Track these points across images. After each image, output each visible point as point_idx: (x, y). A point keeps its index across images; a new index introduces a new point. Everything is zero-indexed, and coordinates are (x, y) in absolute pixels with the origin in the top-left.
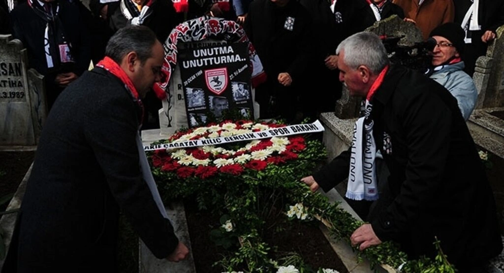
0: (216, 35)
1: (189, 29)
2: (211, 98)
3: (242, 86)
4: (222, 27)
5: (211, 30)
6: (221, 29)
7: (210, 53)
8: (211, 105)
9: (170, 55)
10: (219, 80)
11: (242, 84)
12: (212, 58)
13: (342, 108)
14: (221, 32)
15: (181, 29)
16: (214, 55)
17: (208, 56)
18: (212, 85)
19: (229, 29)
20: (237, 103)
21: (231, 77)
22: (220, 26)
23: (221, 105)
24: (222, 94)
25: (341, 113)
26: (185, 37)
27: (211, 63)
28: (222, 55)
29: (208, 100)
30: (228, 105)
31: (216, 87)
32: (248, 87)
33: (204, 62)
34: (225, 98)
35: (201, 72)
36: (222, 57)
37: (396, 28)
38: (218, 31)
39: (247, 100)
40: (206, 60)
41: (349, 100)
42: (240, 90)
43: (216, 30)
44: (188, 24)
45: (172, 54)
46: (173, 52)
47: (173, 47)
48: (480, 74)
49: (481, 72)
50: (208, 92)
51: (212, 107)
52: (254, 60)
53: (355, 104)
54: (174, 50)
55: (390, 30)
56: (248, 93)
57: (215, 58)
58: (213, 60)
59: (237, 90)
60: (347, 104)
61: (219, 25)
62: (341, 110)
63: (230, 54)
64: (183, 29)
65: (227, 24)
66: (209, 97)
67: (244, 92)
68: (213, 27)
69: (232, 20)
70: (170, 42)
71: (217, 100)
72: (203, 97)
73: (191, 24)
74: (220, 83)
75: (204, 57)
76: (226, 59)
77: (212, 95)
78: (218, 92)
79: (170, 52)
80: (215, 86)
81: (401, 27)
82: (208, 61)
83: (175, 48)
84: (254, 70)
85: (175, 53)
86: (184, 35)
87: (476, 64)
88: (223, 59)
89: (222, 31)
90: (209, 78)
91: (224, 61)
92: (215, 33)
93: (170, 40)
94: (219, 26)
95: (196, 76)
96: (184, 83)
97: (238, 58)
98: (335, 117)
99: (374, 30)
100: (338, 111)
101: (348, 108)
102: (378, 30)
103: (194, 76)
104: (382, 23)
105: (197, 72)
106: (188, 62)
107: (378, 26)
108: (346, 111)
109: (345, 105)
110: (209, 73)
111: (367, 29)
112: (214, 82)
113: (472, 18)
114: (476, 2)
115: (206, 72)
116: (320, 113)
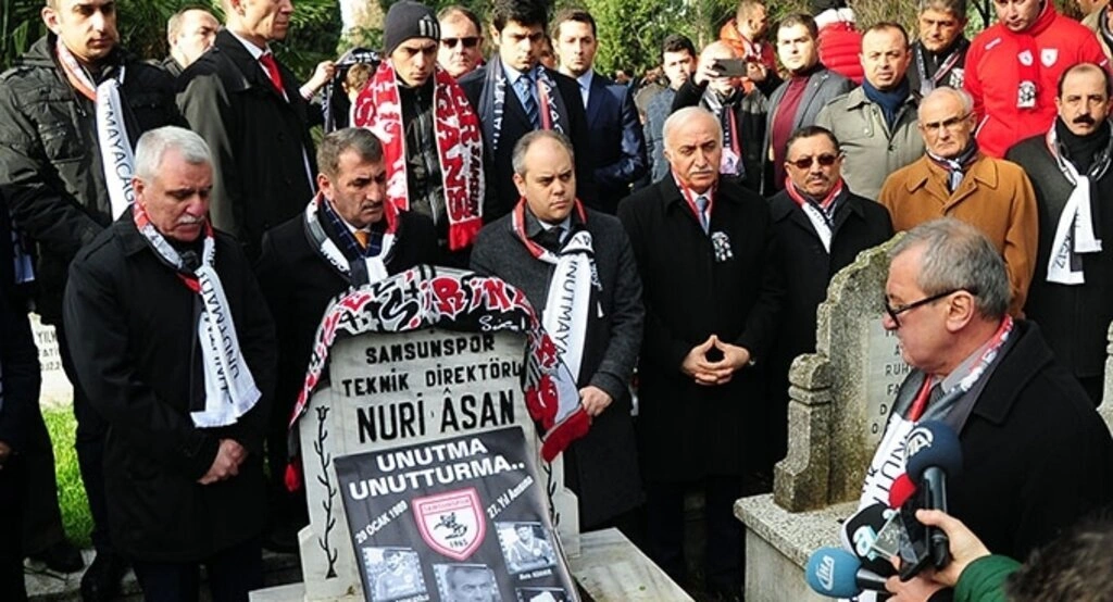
0: (453, 317)
2: (441, 570)
3: (527, 532)
7: (424, 458)
8: (444, 588)
10: (458, 521)
11: (528, 526)
12: (432, 471)
13: (793, 484)
16: (435, 463)
17: (418, 467)
18: (439, 537)
19: (488, 301)
20: (522, 577)
21: (492, 511)
22: (465, 293)
23: (473, 587)
24: (473, 557)
25: (792, 497)
27: (430, 482)
28: (458, 461)
29: (433, 575)
30: (495, 585)
31: (452, 540)
33: (408, 480)
34: (484, 565)
35: (401, 507)
36: (457, 467)
40: (413, 476)
41: (810, 462)
42: (525, 542)
43: (453, 305)
50: (429, 557)
51: (446, 593)
53: (828, 469)
56: (550, 549)
57: (439, 470)
58: (434, 476)
59: (516, 544)
60: (807, 471)
62: (791, 490)
63: (479, 457)
65: (481, 287)
66: (435, 567)
67: (536, 547)
68: (444, 297)
71: (460, 574)
72: (415, 570)
74: (462, 529)
75: (407, 469)
76: (471, 469)
77: (445, 562)
78: (460, 552)
80: (447, 538)
82: (421, 479)
88: (461, 471)
89: (469, 303)
90: (427, 518)
91: (464, 475)
95: (389, 516)
96: (358, 536)
97: (501, 463)
98: (777, 507)
99: (860, 276)
100: (782, 491)
101: (810, 481)
102: (869, 273)
103: (385, 517)
104: (877, 256)
105: (391, 508)
106: (363, 484)
107: (867, 264)
108: (805, 490)
109: (800, 475)
110: (427, 506)
111: (841, 272)
112: (444, 528)
113: (1077, 223)
114: (1083, 184)
115: (417, 503)
116: (734, 502)
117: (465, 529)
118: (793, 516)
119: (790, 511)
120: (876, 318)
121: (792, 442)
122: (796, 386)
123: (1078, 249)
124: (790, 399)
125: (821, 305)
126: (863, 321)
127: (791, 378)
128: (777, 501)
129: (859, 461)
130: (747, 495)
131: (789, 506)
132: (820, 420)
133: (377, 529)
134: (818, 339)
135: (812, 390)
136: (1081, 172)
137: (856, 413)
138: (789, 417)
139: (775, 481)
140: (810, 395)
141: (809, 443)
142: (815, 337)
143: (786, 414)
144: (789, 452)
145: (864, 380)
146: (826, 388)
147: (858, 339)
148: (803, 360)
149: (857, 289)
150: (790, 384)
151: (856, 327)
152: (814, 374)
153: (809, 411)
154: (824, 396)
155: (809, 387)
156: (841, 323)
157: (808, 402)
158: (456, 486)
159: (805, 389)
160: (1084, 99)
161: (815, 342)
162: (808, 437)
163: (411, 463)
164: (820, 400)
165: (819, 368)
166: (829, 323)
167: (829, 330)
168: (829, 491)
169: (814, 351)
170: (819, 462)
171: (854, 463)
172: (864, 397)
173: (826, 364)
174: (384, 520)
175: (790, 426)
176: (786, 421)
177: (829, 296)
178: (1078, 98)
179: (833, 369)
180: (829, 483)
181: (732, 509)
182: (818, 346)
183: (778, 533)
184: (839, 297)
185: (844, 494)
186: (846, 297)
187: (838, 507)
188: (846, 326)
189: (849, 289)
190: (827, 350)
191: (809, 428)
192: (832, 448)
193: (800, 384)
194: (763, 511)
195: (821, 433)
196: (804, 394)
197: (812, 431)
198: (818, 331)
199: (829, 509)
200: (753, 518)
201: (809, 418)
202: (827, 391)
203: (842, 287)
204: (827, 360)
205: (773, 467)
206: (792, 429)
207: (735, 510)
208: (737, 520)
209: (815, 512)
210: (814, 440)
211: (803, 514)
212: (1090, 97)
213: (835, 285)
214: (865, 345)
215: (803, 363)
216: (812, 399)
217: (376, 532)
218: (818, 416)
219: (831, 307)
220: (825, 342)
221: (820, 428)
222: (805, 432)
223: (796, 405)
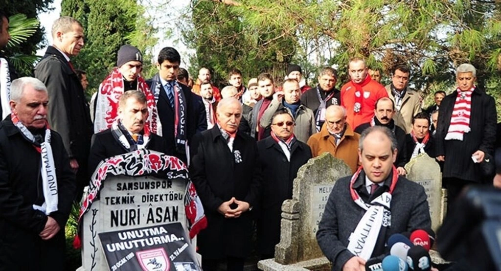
0: (156, 172)
3: (188, 266)
4: (164, 163)
5: (151, 166)
6: (163, 165)
10: (157, 262)
11: (188, 264)
12: (143, 240)
13: (284, 253)
14: (163, 168)
17: (138, 238)
18: (149, 268)
19: (171, 166)
21: (172, 257)
22: (162, 161)
25: (284, 258)
27: (143, 245)
28: (155, 236)
33: (134, 244)
35: (131, 255)
36: (154, 238)
37: (329, 165)
38: (159, 168)
41: (291, 243)
43: (157, 166)
53: (297, 246)
55: (324, 167)
57: (146, 240)
58: (145, 242)
60: (290, 247)
61: (160, 160)
62: (284, 255)
63: (164, 234)
65: (169, 159)
68: (153, 162)
69: (175, 156)
74: (160, 265)
75: (133, 239)
76: (161, 240)
81: (333, 165)
82: (139, 243)
88: (156, 240)
89: (164, 166)
90: (143, 260)
91: (158, 242)
92: (156, 170)
94: (160, 162)
95: (126, 259)
96: (112, 268)
97: (174, 238)
98: (277, 263)
99: (310, 168)
100: (279, 257)
101: (291, 252)
102: (314, 167)
103: (124, 259)
104: (317, 160)
105: (127, 256)
106: (113, 245)
107: (313, 163)
108: (289, 255)
109: (287, 249)
110: (143, 255)
111: (303, 166)
112: (151, 264)
115: (138, 254)
116: (258, 262)
117: (161, 265)
118: (285, 266)
119: (283, 264)
120: (316, 185)
121: (282, 236)
125: (295, 179)
126: (311, 186)
127: (283, 209)
128: (276, 261)
129: (309, 244)
131: (283, 262)
132: (295, 226)
133: (121, 265)
134: (293, 193)
135: (293, 213)
137: (308, 224)
138: (281, 226)
139: (276, 252)
140: (292, 215)
141: (291, 236)
142: (292, 191)
143: (280, 224)
144: (281, 240)
145: (311, 210)
146: (298, 213)
147: (309, 194)
148: (288, 201)
149: (309, 173)
150: (282, 212)
151: (309, 189)
152: (294, 207)
153: (291, 222)
154: (297, 216)
155: (291, 212)
156: (303, 186)
157: (291, 218)
158: (154, 247)
159: (289, 213)
160: (385, 111)
161: (292, 194)
162: (291, 233)
163: (134, 237)
164: (295, 218)
165: (295, 204)
166: (299, 186)
167: (299, 189)
168: (298, 256)
169: (291, 198)
170: (294, 244)
171: (307, 244)
172: (311, 217)
173: (298, 203)
174: (124, 261)
175: (281, 229)
176: (280, 227)
177: (298, 176)
178: (383, 110)
179: (300, 205)
180: (298, 253)
181: (257, 265)
182: (293, 196)
184: (303, 176)
185: (303, 257)
186: (305, 176)
187: (301, 263)
188: (305, 188)
189: (307, 173)
190: (298, 198)
191: (291, 229)
192: (299, 238)
193: (286, 211)
194: (272, 265)
195: (296, 232)
196: (289, 215)
197: (292, 230)
198: (294, 190)
199: (298, 264)
200: (268, 267)
201: (291, 225)
202: (298, 214)
203: (304, 172)
204: (298, 201)
205: (274, 247)
207: (258, 265)
208: (260, 270)
209: (293, 265)
210: (293, 234)
211: (288, 265)
212: (387, 110)
213: (301, 171)
214: (312, 196)
215: (288, 203)
216: (293, 217)
217: (121, 266)
218: (295, 224)
219: (299, 180)
220: (297, 194)
221: (295, 229)
222: (289, 231)
223: (285, 220)
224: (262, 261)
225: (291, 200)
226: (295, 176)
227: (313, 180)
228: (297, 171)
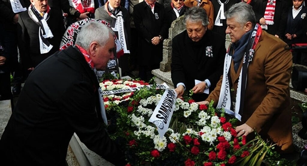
1: (79, 26)
9: (69, 42)
13: (164, 66)
15: (74, 27)
20: (110, 68)
25: (164, 69)
26: (78, 31)
32: (115, 58)
39: (115, 66)
44: (78, 23)
45: (70, 42)
46: (71, 40)
47: (70, 37)
48: (229, 42)
49: (229, 41)
52: (117, 43)
54: (71, 39)
56: (115, 62)
60: (167, 63)
62: (164, 67)
64: (76, 26)
67: (113, 62)
70: (68, 35)
73: (80, 23)
79: (68, 40)
83: (72, 38)
84: (117, 48)
85: (72, 41)
86: (77, 30)
87: (226, 37)
93: (68, 33)
98: (161, 71)
99: (178, 22)
100: (162, 68)
101: (168, 65)
102: (180, 22)
104: (181, 18)
107: (179, 19)
108: (167, 67)
109: (166, 64)
111: (174, 21)
113: (221, 13)
114: (222, 5)
116: (152, 70)
118: (164, 73)
119: (164, 72)
121: (164, 58)
122: (165, 46)
123: (221, 18)
124: (163, 48)
127: (164, 44)
128: (161, 70)
130: (155, 69)
132: (170, 53)
134: (169, 36)
135: (168, 46)
136: (222, 2)
138: (163, 52)
139: (160, 66)
140: (168, 47)
141: (167, 57)
142: (168, 35)
143: (162, 52)
148: (166, 40)
150: (163, 45)
152: (169, 43)
153: (167, 51)
155: (168, 45)
156: (174, 32)
157: (167, 49)
159: (167, 46)
161: (168, 36)
162: (167, 56)
164: (170, 48)
166: (172, 32)
167: (172, 34)
170: (169, 61)
176: (163, 53)
177: (171, 27)
181: (151, 72)
182: (169, 37)
183: (162, 76)
184: (173, 27)
186: (175, 26)
188: (175, 33)
189: (176, 25)
190: (171, 38)
191: (168, 54)
193: (166, 45)
194: (158, 72)
195: (170, 55)
196: (166, 47)
197: (168, 55)
198: (169, 34)
200: (156, 74)
201: (168, 52)
203: (174, 24)
205: (160, 63)
206: (164, 55)
208: (152, 74)
209: (169, 72)
210: (169, 57)
211: (166, 72)
215: (166, 41)
216: (168, 48)
218: (169, 52)
219: (172, 29)
220: (171, 36)
221: (170, 54)
222: (167, 55)
223: (165, 50)
224: (154, 70)
225: (168, 40)
226: (170, 27)
227: (179, 29)
228: (171, 24)
